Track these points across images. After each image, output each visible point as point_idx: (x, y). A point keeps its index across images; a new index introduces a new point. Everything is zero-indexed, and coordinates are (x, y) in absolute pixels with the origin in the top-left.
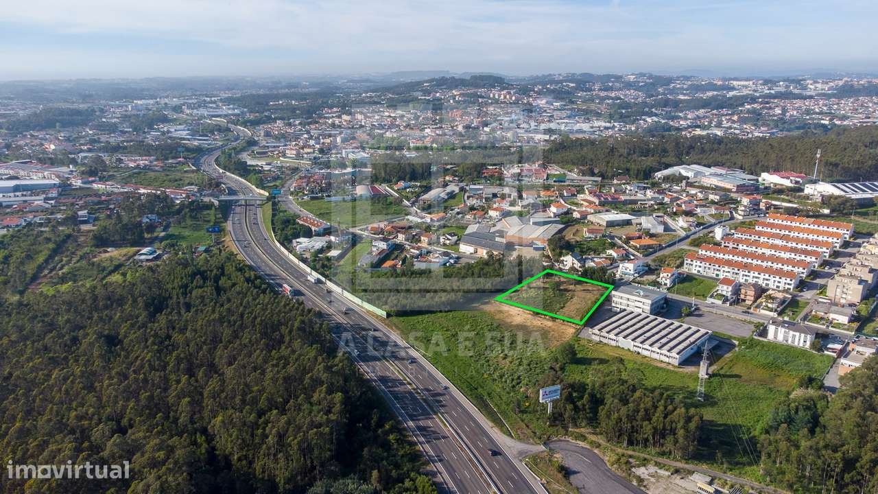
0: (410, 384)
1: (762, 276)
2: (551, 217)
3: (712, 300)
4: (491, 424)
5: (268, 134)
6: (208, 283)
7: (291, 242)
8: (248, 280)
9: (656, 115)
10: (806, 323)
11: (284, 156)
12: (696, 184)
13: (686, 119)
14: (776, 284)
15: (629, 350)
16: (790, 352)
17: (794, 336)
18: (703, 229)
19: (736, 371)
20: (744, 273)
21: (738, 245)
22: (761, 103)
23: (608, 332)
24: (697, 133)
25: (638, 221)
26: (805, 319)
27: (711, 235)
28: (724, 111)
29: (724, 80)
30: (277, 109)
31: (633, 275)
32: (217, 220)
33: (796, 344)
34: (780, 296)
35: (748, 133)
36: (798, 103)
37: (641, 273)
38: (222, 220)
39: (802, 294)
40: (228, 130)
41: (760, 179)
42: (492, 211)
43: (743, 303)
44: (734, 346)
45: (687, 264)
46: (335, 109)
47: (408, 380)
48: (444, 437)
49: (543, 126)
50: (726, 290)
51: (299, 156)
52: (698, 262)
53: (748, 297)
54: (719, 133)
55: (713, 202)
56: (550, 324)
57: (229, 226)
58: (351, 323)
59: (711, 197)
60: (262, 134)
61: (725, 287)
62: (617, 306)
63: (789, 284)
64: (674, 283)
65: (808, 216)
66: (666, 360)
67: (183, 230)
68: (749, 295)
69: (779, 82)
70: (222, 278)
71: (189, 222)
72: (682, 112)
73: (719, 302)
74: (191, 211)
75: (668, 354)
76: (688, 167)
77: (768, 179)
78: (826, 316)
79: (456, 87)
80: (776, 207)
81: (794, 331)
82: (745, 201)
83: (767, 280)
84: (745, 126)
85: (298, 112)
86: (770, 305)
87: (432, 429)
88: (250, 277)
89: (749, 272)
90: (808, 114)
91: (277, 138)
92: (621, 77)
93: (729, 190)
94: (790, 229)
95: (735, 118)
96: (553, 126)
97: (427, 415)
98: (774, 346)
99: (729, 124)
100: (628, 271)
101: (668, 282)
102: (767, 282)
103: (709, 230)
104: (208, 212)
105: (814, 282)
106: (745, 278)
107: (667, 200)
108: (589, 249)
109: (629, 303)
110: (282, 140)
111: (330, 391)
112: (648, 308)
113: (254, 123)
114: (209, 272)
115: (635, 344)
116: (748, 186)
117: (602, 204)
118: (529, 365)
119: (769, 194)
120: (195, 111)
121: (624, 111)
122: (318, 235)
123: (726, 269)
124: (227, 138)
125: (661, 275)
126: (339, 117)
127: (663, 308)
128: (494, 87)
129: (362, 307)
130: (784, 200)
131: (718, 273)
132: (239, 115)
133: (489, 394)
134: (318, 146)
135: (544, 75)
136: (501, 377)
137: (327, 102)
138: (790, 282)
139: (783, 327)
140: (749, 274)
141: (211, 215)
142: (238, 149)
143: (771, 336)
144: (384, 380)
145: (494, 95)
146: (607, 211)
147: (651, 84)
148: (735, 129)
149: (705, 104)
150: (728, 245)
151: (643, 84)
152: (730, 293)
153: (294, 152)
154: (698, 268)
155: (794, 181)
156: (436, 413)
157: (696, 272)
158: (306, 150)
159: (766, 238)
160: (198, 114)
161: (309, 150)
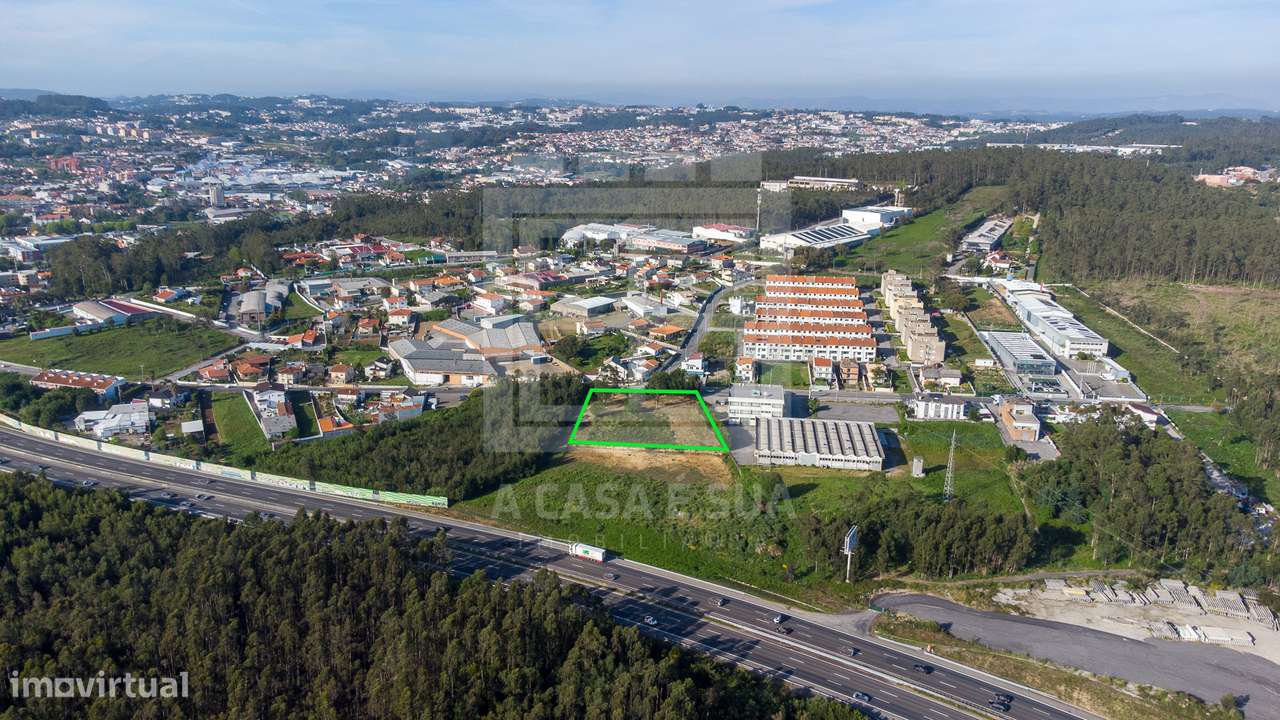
0: (614, 590)
1: (840, 349)
2: (496, 316)
3: (818, 387)
7: (70, 423)
9: (399, 157)
13: (446, 161)
14: (857, 355)
15: (813, 466)
16: (946, 427)
17: (947, 410)
18: (707, 303)
20: (819, 349)
21: (775, 317)
23: (782, 450)
24: (481, 180)
25: (620, 304)
27: (724, 309)
28: (486, 149)
29: (442, 105)
33: (950, 417)
35: (542, 178)
36: (562, 138)
41: (694, 235)
42: (395, 317)
43: (847, 384)
44: (896, 434)
48: (755, 643)
50: (826, 372)
52: (762, 344)
53: (852, 377)
54: (509, 179)
55: (680, 269)
56: (682, 457)
61: (824, 369)
62: (737, 416)
63: (869, 353)
64: (755, 375)
66: (866, 467)
68: (853, 373)
72: (430, 151)
75: (868, 459)
78: (937, 383)
79: (16, 115)
80: (759, 268)
81: (947, 403)
82: (717, 263)
83: (845, 353)
84: (530, 169)
86: (878, 381)
87: (724, 638)
90: (584, 152)
92: (290, 101)
94: (804, 290)
95: (508, 158)
98: (931, 425)
99: (509, 167)
101: (750, 375)
102: (847, 355)
103: (715, 304)
106: (821, 355)
109: (753, 408)
115: (822, 456)
122: (117, 400)
123: (798, 347)
125: (739, 368)
131: (787, 354)
133: (723, 570)
138: (871, 351)
139: (934, 401)
140: (824, 349)
143: (920, 415)
147: (344, 111)
148: (522, 172)
151: (331, 112)
152: (830, 375)
154: (762, 353)
155: (737, 235)
159: (794, 305)
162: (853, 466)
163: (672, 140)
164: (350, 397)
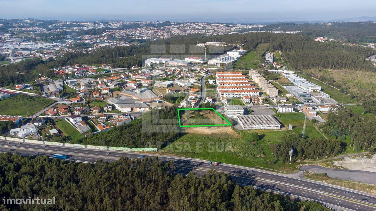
12: (167, 65)
15: (260, 129)
23: (251, 125)
29: (76, 22)
33: (289, 112)
41: (186, 61)
43: (255, 104)
48: (274, 185)
50: (248, 100)
52: (226, 93)
62: (230, 115)
66: (275, 128)
78: (280, 101)
81: (288, 107)
86: (264, 102)
87: (265, 185)
95: (106, 38)
109: (234, 113)
122: (21, 124)
123: (236, 93)
138: (258, 93)
139: (285, 107)
151: (38, 24)
154: (226, 96)
156: (254, 179)
162: (272, 128)
163: (154, 32)
164: (104, 118)
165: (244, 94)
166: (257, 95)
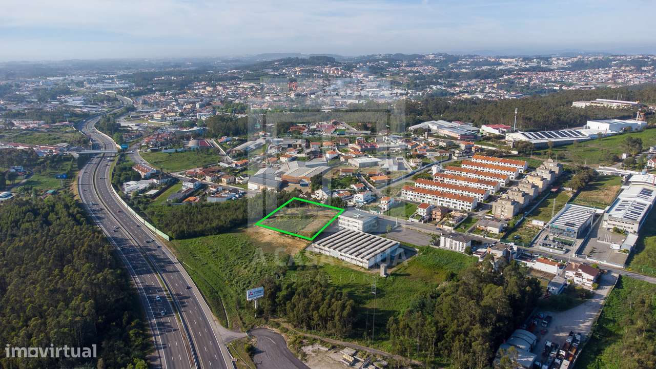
0: (166, 291)
1: (452, 201)
2: (324, 161)
3: (413, 220)
4: (215, 318)
5: (145, 103)
6: (38, 218)
7: (122, 185)
8: (70, 215)
9: (441, 84)
10: (471, 234)
11: (152, 118)
12: (435, 135)
13: (461, 86)
14: (461, 206)
15: (337, 259)
16: (451, 256)
17: (456, 244)
18: (426, 167)
19: (408, 271)
20: (440, 199)
21: (444, 179)
22: (515, 75)
23: (324, 246)
24: (465, 97)
25: (382, 163)
26: (471, 231)
27: (430, 171)
28: (489, 80)
30: (158, 83)
31: (363, 202)
32: (72, 169)
33: (457, 250)
34: (458, 215)
35: (501, 96)
36: (541, 74)
37: (369, 201)
38: (77, 169)
39: (476, 213)
40: (116, 99)
41: (481, 130)
42: (283, 158)
43: (434, 222)
44: (416, 252)
45: (403, 193)
46: (203, 83)
47: (166, 287)
48: (175, 330)
49: (356, 93)
50: (423, 212)
51: (163, 119)
52: (411, 192)
53: (437, 217)
54: (480, 97)
55: (441, 148)
56: (290, 241)
57: (80, 174)
58: (141, 245)
59: (441, 144)
60: (141, 102)
61: (422, 209)
62: (340, 226)
63: (469, 206)
64: (390, 208)
65: (501, 157)
66: (361, 264)
67: (42, 177)
68: (437, 215)
69: (533, 59)
70: (51, 213)
71: (48, 170)
72: (459, 81)
73: (416, 221)
74: (53, 162)
75: (361, 260)
76: (435, 122)
77: (486, 130)
78: (485, 229)
79: (298, 65)
80: (482, 150)
81: (456, 240)
82: (463, 146)
83: (455, 203)
84: (500, 91)
85: (174, 85)
86: (451, 222)
87: (169, 324)
88: (73, 212)
89: (443, 198)
90: (545, 83)
91: (151, 105)
92: (424, 56)
93: (456, 139)
94: (484, 166)
95: (495, 85)
96: (363, 93)
97: (168, 314)
98: (443, 252)
99: (490, 90)
100: (360, 200)
101: (386, 207)
102: (456, 205)
103: (429, 168)
104: (68, 163)
105: (489, 204)
106: (441, 202)
107: (409, 147)
108: (340, 184)
109: (350, 223)
110: (155, 107)
111: (85, 299)
112: (361, 227)
113: (138, 94)
114: (41, 210)
115: (341, 253)
116: (469, 135)
117: (363, 151)
118: (260, 272)
119: (481, 141)
120: (93, 85)
121: (418, 81)
122: (146, 178)
123: (429, 196)
124: (113, 106)
125: (382, 202)
126: (205, 88)
127: (374, 226)
128: (327, 65)
129: (155, 233)
130: (489, 145)
131: (424, 199)
132: (127, 88)
133: (224, 296)
134: (180, 111)
135: (368, 56)
136: (237, 282)
137: (198, 78)
138: (470, 205)
139: (449, 237)
140: (443, 200)
141: (68, 166)
142: (118, 114)
143: (442, 245)
144: (148, 288)
145: (326, 71)
146: (366, 156)
147: (444, 61)
148: (493, 93)
149: (478, 75)
150: (437, 179)
152: (425, 214)
153: (160, 116)
154: (411, 197)
155: (501, 132)
156: (176, 312)
157: (409, 199)
158: (170, 114)
159: (465, 173)
160: (95, 88)
161: (172, 114)
162: (354, 262)
164: (213, 189)
165: (442, 199)
166: (469, 208)
